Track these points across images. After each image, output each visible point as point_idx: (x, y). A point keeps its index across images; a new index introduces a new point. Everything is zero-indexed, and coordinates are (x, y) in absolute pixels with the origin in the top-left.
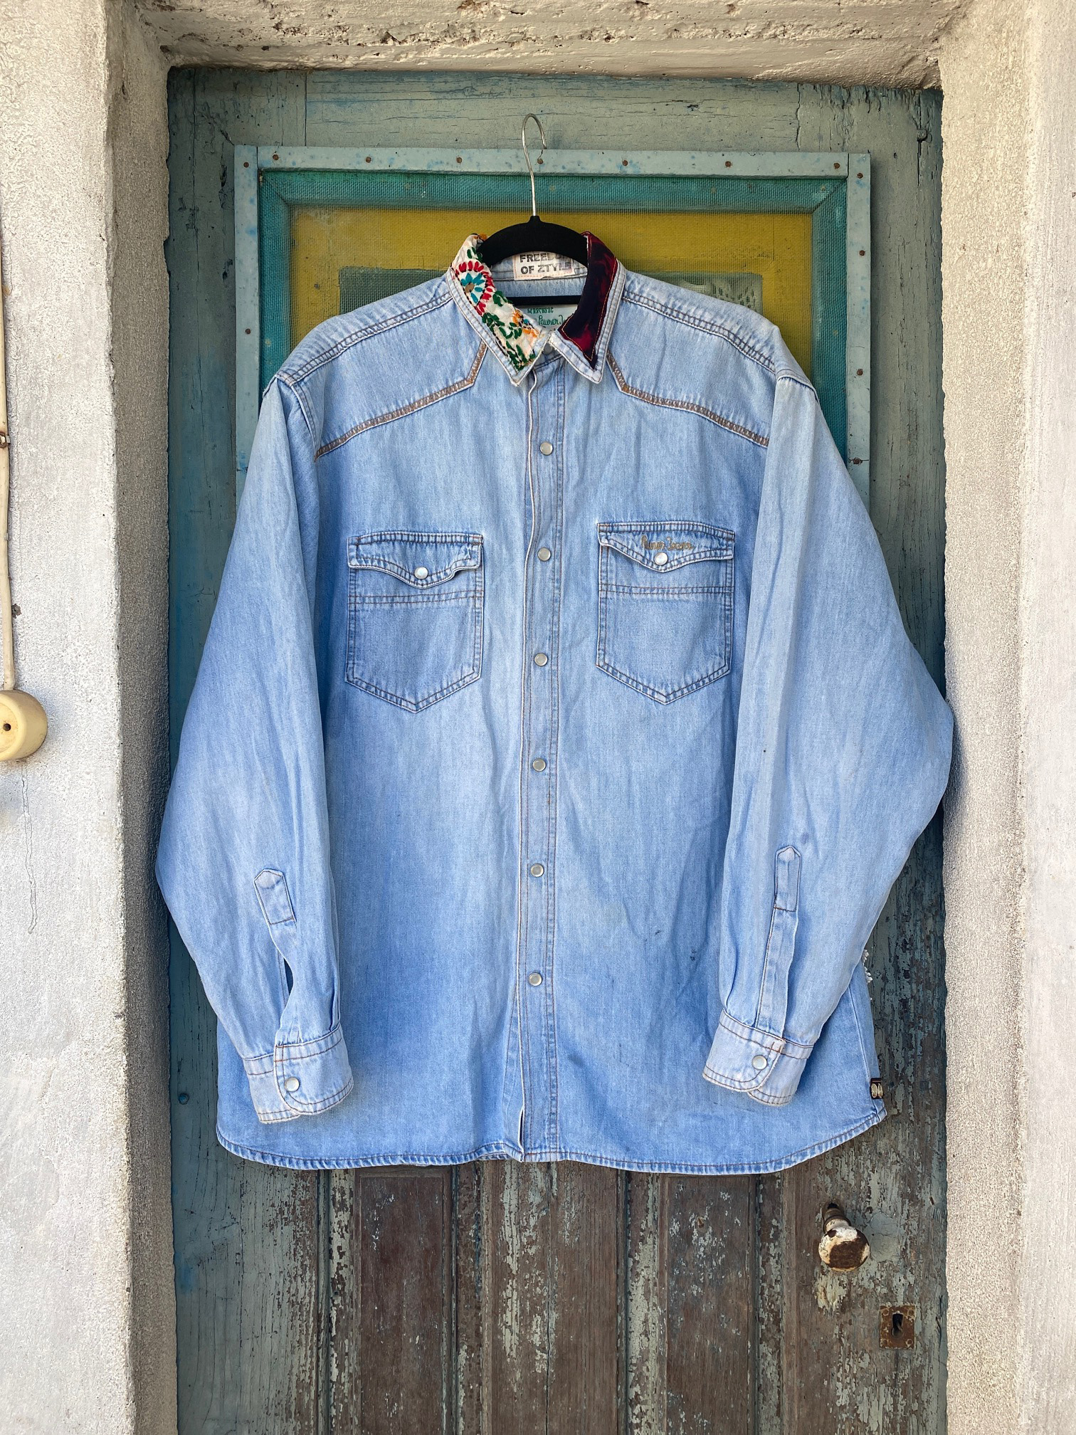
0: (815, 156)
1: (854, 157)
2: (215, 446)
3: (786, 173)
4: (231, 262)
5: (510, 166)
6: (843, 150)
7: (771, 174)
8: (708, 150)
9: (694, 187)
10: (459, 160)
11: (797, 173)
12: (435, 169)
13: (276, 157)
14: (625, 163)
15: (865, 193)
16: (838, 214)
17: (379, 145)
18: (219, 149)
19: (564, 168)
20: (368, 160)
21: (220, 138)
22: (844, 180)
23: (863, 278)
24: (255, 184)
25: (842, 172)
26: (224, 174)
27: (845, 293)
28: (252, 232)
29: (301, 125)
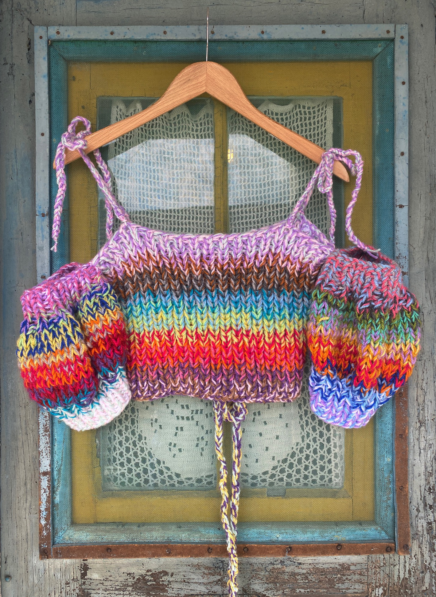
0: (374, 26)
1: (398, 26)
2: (25, 201)
3: (358, 37)
4: (33, 95)
5: (195, 35)
6: (391, 23)
7: (349, 38)
8: (312, 24)
9: (303, 46)
10: (165, 33)
11: (364, 36)
12: (151, 38)
13: (58, 33)
14: (263, 32)
15: (405, 48)
16: (389, 60)
17: (118, 25)
18: (26, 29)
19: (226, 36)
20: (112, 33)
21: (27, 23)
22: (393, 40)
23: (404, 98)
24: (46, 49)
25: (391, 35)
26: (29, 44)
27: (393, 107)
28: (44, 76)
29: (73, 14)
